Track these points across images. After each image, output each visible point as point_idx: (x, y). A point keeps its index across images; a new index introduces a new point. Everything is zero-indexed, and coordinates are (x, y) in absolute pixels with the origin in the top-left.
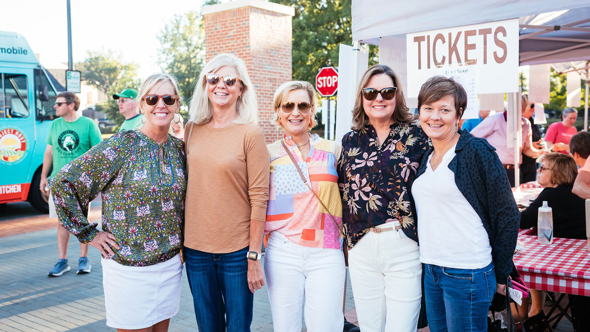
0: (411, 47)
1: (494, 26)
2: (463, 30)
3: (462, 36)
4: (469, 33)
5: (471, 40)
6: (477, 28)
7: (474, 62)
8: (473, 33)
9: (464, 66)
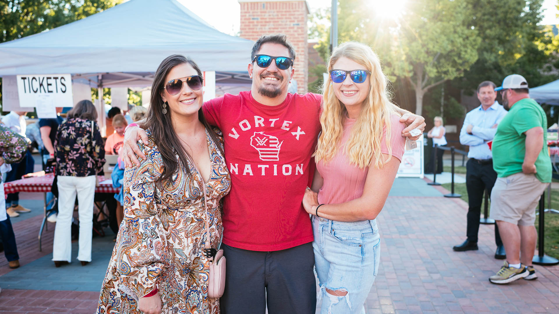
0: (20, 82)
1: (60, 77)
2: (46, 76)
3: (45, 79)
4: (48, 78)
5: (50, 81)
6: (52, 76)
7: (52, 92)
8: (50, 78)
9: (47, 94)
